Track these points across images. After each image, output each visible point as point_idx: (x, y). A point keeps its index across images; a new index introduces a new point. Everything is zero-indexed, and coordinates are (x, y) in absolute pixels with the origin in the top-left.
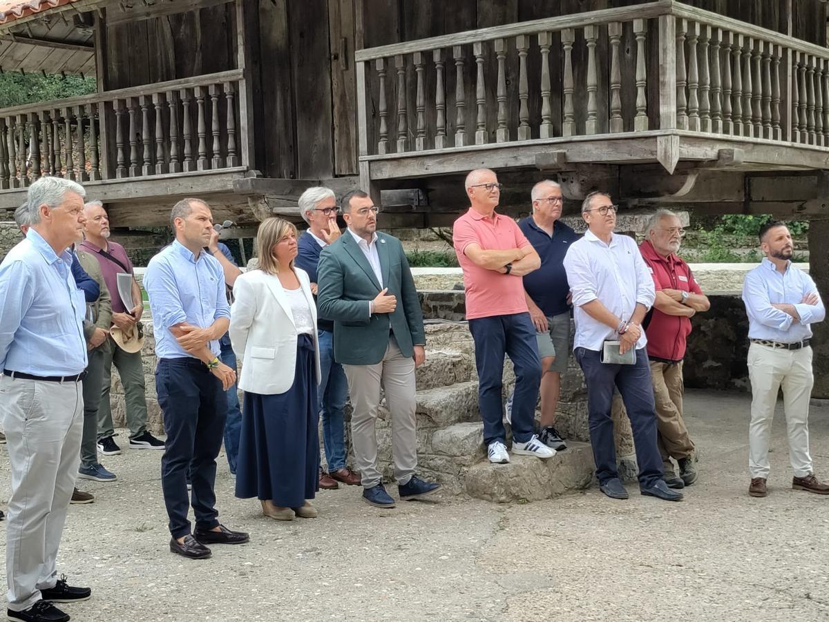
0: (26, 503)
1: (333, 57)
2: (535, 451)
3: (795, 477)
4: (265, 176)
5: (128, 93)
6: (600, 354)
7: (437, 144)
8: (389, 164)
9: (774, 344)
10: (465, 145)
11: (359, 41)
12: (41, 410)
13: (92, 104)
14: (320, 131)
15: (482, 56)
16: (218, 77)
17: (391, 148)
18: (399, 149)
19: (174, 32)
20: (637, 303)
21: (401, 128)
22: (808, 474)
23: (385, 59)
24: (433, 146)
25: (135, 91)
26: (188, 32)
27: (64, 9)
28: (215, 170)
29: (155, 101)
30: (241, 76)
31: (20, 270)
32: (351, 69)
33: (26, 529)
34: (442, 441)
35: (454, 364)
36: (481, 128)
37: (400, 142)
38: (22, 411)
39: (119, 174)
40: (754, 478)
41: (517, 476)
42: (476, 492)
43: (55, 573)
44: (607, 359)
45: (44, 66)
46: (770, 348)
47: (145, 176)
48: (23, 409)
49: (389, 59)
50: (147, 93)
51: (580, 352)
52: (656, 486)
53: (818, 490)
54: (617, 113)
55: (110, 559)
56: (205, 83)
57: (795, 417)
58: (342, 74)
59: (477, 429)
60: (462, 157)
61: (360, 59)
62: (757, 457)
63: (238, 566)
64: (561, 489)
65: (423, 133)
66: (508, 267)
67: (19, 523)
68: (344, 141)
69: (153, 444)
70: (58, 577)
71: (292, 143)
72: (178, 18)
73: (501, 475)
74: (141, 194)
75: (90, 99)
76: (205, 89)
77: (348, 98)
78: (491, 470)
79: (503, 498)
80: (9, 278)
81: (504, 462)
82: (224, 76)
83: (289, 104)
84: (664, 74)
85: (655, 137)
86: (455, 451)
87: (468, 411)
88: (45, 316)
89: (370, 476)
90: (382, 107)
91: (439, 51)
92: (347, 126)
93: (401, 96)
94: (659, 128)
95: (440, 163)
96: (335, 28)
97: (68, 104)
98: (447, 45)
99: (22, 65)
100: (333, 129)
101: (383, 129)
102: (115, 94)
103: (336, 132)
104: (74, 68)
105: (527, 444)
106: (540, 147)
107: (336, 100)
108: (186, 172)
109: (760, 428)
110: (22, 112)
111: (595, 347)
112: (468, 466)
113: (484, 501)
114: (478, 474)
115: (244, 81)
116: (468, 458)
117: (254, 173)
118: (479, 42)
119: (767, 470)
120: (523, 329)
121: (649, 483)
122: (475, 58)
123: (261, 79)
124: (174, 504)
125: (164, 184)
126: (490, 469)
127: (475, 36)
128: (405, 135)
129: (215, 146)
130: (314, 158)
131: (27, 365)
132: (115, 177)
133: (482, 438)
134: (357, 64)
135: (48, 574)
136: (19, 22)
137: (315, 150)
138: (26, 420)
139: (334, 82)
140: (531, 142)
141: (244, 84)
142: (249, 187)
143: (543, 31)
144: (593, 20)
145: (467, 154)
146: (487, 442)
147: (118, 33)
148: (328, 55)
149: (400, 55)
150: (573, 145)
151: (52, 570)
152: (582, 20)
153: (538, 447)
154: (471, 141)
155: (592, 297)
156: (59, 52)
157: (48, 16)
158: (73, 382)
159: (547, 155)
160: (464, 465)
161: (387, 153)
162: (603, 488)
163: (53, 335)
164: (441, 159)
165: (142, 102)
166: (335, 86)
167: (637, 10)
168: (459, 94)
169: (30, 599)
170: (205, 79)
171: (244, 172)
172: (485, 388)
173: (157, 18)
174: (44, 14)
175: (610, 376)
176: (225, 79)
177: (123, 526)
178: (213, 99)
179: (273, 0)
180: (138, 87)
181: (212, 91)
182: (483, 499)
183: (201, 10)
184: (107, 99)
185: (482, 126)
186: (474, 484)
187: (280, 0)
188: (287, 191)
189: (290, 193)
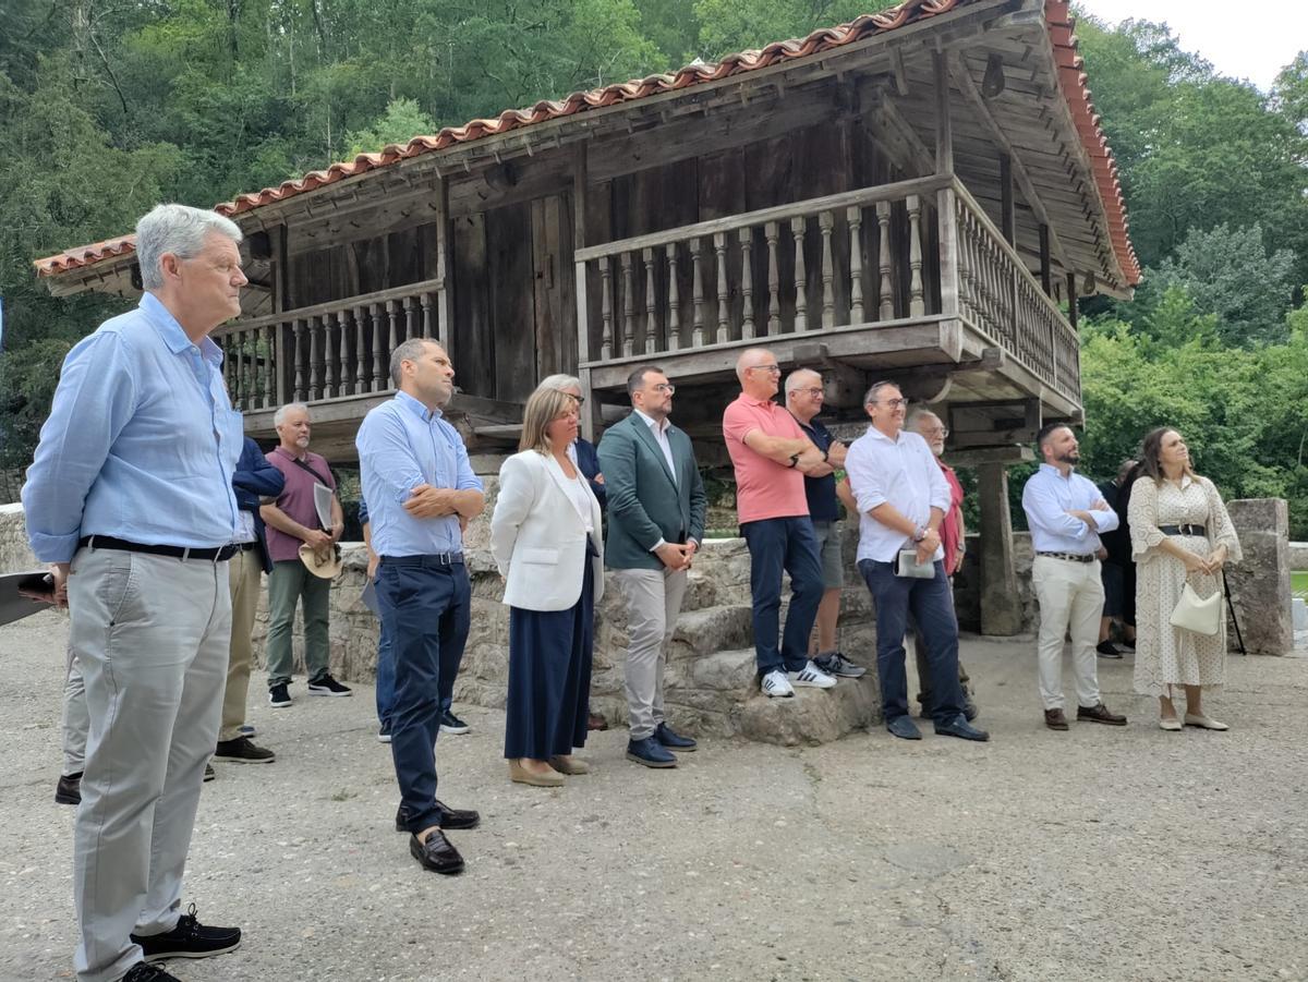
0: (112, 781)
1: (536, 275)
2: (811, 680)
3: (1080, 707)
4: (465, 393)
5: (309, 312)
6: (895, 565)
7: (670, 345)
8: (613, 371)
9: (1067, 557)
10: (704, 344)
11: (580, 241)
12: (140, 605)
13: (269, 327)
14: (521, 353)
15: (724, 248)
16: (414, 289)
17: (616, 352)
18: (625, 353)
19: (359, 260)
20: (932, 507)
21: (629, 331)
22: (1096, 703)
23: (610, 257)
24: (665, 348)
25: (317, 310)
26: (375, 258)
29: (341, 318)
30: (441, 286)
31: (110, 350)
32: (558, 286)
33: (109, 832)
34: (708, 672)
35: (699, 587)
36: (723, 325)
37: (627, 346)
38: (105, 608)
40: (1049, 708)
41: (807, 712)
42: (755, 732)
43: (177, 904)
44: (903, 571)
46: (1063, 561)
47: (327, 399)
48: (108, 604)
49: (615, 258)
50: (333, 310)
51: (867, 565)
52: (955, 724)
53: (1112, 720)
54: (888, 299)
55: (304, 844)
56: (400, 295)
57: (1084, 638)
58: (547, 294)
60: (701, 359)
61: (580, 259)
62: (1050, 684)
64: (847, 728)
65: (654, 334)
66: (795, 459)
67: (96, 822)
68: (548, 362)
69: (333, 690)
70: (183, 910)
71: (489, 367)
72: (364, 245)
73: (788, 711)
75: (267, 320)
76: (398, 302)
77: (553, 317)
79: (792, 740)
80: (88, 361)
81: (790, 695)
82: (420, 288)
83: (486, 328)
84: (946, 252)
85: (937, 322)
86: (726, 683)
87: (726, 638)
88: (154, 438)
89: (645, 722)
90: (606, 309)
91: (673, 245)
93: (628, 296)
94: (941, 312)
95: (676, 366)
96: (539, 246)
98: (683, 238)
100: (536, 351)
101: (607, 333)
102: (295, 315)
103: (539, 353)
105: (801, 672)
106: (795, 342)
107: (540, 320)
108: (375, 392)
109: (1052, 653)
111: (888, 558)
112: (743, 702)
113: (769, 744)
114: (759, 712)
115: (444, 291)
116: (743, 691)
118: (721, 232)
119: (1061, 699)
120: (807, 535)
121: (946, 720)
122: (715, 251)
124: (412, 777)
125: (349, 406)
126: (774, 704)
127: (716, 225)
128: (633, 338)
130: (514, 382)
131: (120, 523)
133: (756, 667)
134: (577, 265)
135: (163, 906)
137: (515, 374)
138: (112, 624)
139: (538, 302)
140: (785, 336)
141: (445, 296)
143: (797, 216)
144: (858, 199)
145: (707, 355)
146: (763, 672)
147: (299, 264)
148: (531, 274)
149: (627, 252)
150: (836, 338)
151: (172, 898)
152: (845, 200)
153: (815, 676)
154: (713, 340)
155: (880, 500)
158: (209, 561)
159: (809, 348)
160: (738, 701)
161: (611, 358)
162: (891, 727)
163: (169, 474)
164: (676, 362)
165: (326, 321)
166: (538, 306)
167: (912, 186)
168: (698, 289)
169: (117, 965)
170: (398, 292)
172: (762, 606)
173: (342, 246)
175: (904, 593)
176: (422, 291)
177: (314, 794)
178: (407, 312)
179: (469, 220)
180: (322, 305)
181: (407, 304)
182: (765, 742)
183: (390, 235)
184: (286, 320)
185: (725, 323)
186: (753, 723)
187: (477, 219)
188: (489, 411)
189: (493, 413)
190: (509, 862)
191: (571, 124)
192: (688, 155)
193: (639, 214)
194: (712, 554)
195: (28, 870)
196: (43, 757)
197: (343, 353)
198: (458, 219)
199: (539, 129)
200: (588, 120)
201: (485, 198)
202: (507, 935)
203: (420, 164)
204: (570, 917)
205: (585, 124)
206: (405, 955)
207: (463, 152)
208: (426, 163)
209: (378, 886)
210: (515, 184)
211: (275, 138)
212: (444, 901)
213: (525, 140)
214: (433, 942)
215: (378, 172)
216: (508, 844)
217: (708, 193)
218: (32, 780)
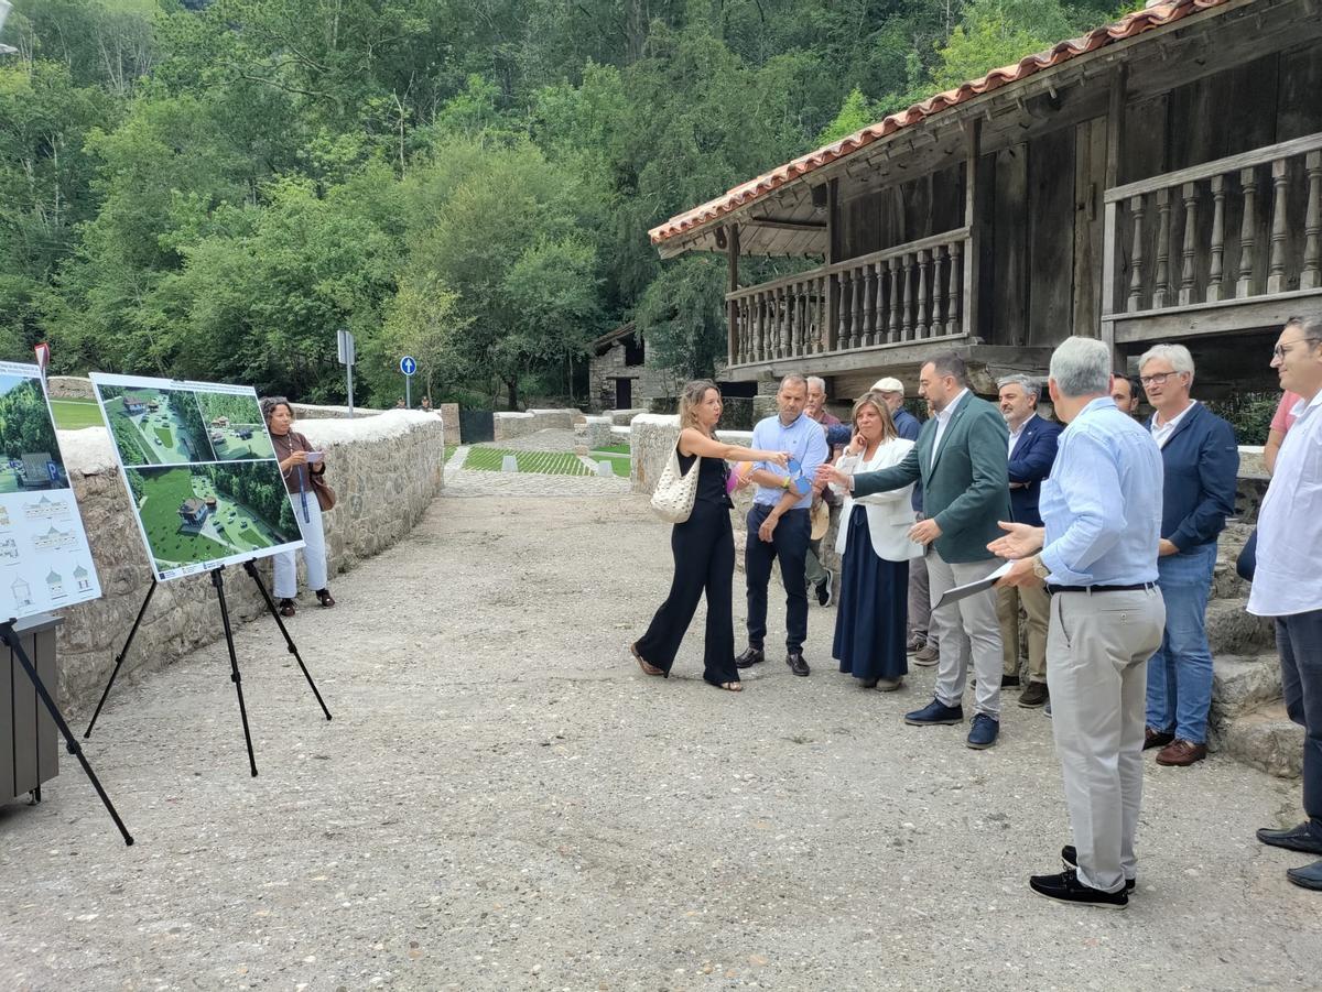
1: (1078, 207)
4: (986, 343)
5: (852, 264)
7: (1209, 295)
8: (1140, 324)
10: (1250, 294)
11: (1111, 179)
13: (819, 278)
14: (1057, 292)
15: (1285, 177)
16: (943, 238)
17: (1145, 303)
18: (1155, 305)
19: (906, 201)
21: (1160, 278)
23: (1144, 196)
24: (1203, 299)
25: (858, 262)
26: (920, 198)
27: (794, 183)
28: (933, 338)
29: (878, 269)
30: (968, 234)
32: (1099, 219)
36: (1276, 272)
37: (1157, 296)
39: (839, 347)
42: (1242, 755)
45: (789, 248)
47: (864, 347)
49: (1150, 197)
50: (871, 262)
55: (751, 781)
56: (929, 246)
58: (1088, 226)
59: (1248, 669)
60: (1245, 311)
61: (1111, 199)
63: (895, 827)
65: (1190, 283)
68: (1085, 302)
71: (1023, 307)
72: (911, 185)
73: (1284, 739)
74: (859, 366)
75: (817, 273)
76: (928, 252)
77: (1093, 253)
78: (1268, 731)
79: (1286, 771)
82: (949, 237)
83: (1023, 266)
87: (1235, 639)
90: (1136, 255)
91: (1220, 178)
92: (1091, 284)
93: (1162, 240)
95: (1212, 320)
96: (1082, 174)
97: (799, 280)
98: (1233, 168)
99: (769, 249)
100: (1073, 289)
101: (1135, 281)
102: (841, 266)
103: (1077, 292)
104: (815, 249)
107: (1079, 256)
108: (904, 341)
110: (760, 291)
112: (1230, 717)
113: (1255, 770)
114: (1246, 733)
115: (971, 240)
116: (1231, 706)
117: (976, 340)
118: (1282, 159)
122: (1273, 181)
123: (993, 239)
125: (881, 354)
127: (1275, 151)
128: (1165, 287)
129: (936, 313)
130: (1049, 323)
132: (836, 349)
134: (1107, 206)
136: (756, 201)
137: (1050, 314)
139: (1078, 236)
141: (971, 243)
142: (968, 355)
145: (1252, 307)
147: (853, 209)
148: (1072, 205)
149: (1164, 189)
154: (1261, 289)
156: (802, 234)
157: (781, 193)
160: (1224, 715)
161: (1138, 310)
164: (1215, 314)
165: (865, 272)
166: (1078, 240)
168: (1247, 230)
170: (928, 242)
171: (964, 339)
173: (891, 189)
174: (777, 191)
176: (950, 240)
177: (782, 732)
178: (936, 262)
179: (1011, 152)
180: (862, 257)
181: (936, 254)
182: (1253, 767)
183: (935, 173)
184: (833, 272)
185: (1280, 269)
186: (1239, 744)
187: (1020, 151)
188: (1013, 359)
189: (1017, 361)
190: (898, 843)
191: (1096, 60)
192: (1267, 52)
193: (1201, 128)
194: (1241, 538)
195: (574, 758)
196: (617, 658)
197: (879, 303)
198: (999, 152)
199: (1062, 69)
200: (1114, 54)
201: (1027, 128)
202: (855, 913)
203: (943, 119)
204: (914, 912)
205: (1111, 59)
206: (771, 906)
207: (983, 103)
208: (949, 117)
209: (783, 836)
210: (1059, 109)
211: (894, 19)
212: (826, 866)
213: (1046, 83)
214: (796, 901)
215: (905, 132)
216: (906, 824)
217: (1292, 95)
218: (604, 677)
